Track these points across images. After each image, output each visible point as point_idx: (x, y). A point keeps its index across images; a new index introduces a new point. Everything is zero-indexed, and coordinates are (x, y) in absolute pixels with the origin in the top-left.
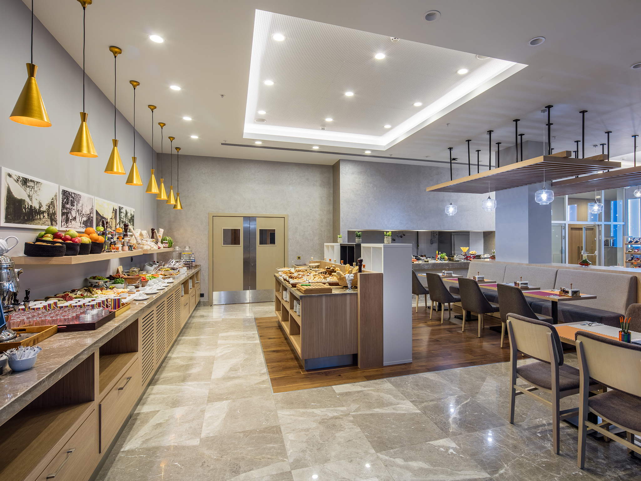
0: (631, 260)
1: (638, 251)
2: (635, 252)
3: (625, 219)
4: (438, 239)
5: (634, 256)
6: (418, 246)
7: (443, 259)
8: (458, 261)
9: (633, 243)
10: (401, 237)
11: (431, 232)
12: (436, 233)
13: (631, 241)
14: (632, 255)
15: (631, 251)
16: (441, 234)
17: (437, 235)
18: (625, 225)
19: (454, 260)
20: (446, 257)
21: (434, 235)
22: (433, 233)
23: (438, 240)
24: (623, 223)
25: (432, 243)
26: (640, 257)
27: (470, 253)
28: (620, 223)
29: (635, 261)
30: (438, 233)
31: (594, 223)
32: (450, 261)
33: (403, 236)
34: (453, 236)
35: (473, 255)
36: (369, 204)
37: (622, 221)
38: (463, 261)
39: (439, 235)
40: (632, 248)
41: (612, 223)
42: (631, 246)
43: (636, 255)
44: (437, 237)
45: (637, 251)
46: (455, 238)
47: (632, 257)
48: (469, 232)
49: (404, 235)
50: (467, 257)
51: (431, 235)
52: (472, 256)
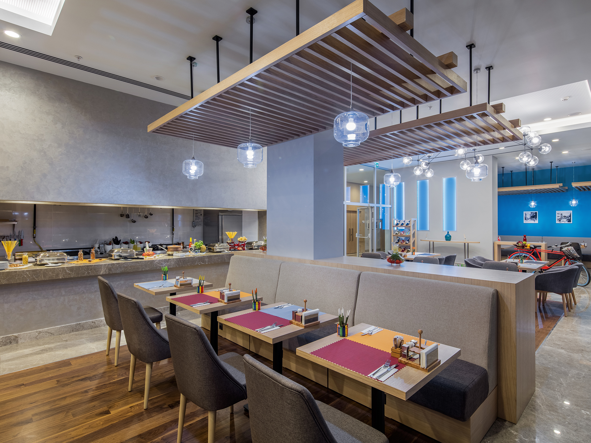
0: (398, 242)
1: (404, 233)
2: (401, 235)
3: (391, 203)
4: (204, 220)
5: (400, 239)
6: (173, 230)
7: (199, 249)
8: (220, 252)
9: (399, 225)
10: (146, 217)
11: (193, 211)
12: (200, 213)
13: (398, 223)
14: (398, 237)
15: (398, 233)
16: (207, 213)
17: (201, 215)
18: (391, 208)
19: (215, 251)
20: (204, 247)
21: (198, 215)
22: (196, 212)
23: (204, 222)
24: (390, 206)
25: (194, 226)
26: (405, 239)
27: (239, 239)
28: (388, 206)
29: (401, 243)
30: (202, 212)
31: (369, 205)
32: (210, 252)
33: (149, 216)
34: (220, 217)
35: (243, 242)
36: (42, 153)
37: (389, 204)
38: (226, 252)
39: (204, 215)
40: (398, 230)
41: (381, 205)
42: (397, 228)
43: (401, 237)
44: (202, 217)
45: (402, 233)
46: (223, 220)
47: (398, 239)
48: (241, 212)
49: (151, 215)
50: (235, 245)
51: (192, 215)
52: (240, 244)
